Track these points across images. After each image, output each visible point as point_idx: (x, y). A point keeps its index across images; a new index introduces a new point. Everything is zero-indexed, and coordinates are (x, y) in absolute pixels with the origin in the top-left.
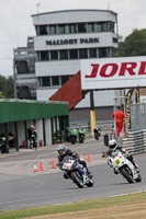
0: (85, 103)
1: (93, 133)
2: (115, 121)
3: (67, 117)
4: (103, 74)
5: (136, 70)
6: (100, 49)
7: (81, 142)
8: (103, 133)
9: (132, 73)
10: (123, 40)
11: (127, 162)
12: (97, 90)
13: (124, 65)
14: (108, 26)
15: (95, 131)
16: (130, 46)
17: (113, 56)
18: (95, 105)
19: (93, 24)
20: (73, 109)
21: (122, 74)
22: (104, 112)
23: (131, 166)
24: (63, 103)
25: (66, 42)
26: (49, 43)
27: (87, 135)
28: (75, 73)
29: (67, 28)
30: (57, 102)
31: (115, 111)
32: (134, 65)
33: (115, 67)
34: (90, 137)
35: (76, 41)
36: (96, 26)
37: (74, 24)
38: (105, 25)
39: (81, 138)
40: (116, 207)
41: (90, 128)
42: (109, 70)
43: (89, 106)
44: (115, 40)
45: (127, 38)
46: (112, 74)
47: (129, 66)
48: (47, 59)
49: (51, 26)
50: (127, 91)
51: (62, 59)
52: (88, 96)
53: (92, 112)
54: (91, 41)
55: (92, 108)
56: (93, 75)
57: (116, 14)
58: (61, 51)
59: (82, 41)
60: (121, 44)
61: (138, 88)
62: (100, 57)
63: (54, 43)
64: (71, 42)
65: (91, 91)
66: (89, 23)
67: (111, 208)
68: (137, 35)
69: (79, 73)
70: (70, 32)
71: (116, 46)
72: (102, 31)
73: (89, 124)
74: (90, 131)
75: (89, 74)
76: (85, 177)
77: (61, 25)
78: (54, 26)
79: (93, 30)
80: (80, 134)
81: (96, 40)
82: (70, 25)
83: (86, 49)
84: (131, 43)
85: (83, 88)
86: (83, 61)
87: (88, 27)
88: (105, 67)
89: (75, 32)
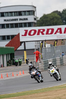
0: (21, 47)
1: (25, 61)
2: (35, 55)
3: (14, 54)
4: (30, 34)
5: (45, 33)
6: (28, 23)
7: (20, 65)
8: (30, 61)
9: (43, 34)
10: (39, 19)
11: (56, 72)
12: (27, 42)
13: (39, 30)
14: (32, 12)
15: (26, 60)
16: (42, 22)
17: (34, 26)
18: (26, 49)
19: (25, 12)
20: (16, 50)
21: (38, 34)
22: (30, 51)
23: (58, 74)
24: (12, 47)
25: (13, 20)
26: (5, 20)
27: (23, 62)
28: (17, 34)
29: (13, 14)
30: (9, 47)
31: (35, 51)
32: (44, 30)
33: (35, 31)
34: (24, 63)
35: (17, 19)
36: (26, 13)
37: (17, 12)
38: (30, 12)
39: (20, 63)
40: (36, 94)
41: (24, 59)
42: (32, 33)
43: (23, 49)
44: (35, 19)
45: (41, 18)
46: (34, 34)
47: (41, 31)
48: (5, 28)
49: (6, 13)
50: (41, 42)
51: (11, 27)
52: (23, 44)
53: (25, 52)
54: (24, 19)
55: (25, 50)
56: (25, 35)
57: (35, 7)
58: (11, 24)
59: (20, 19)
60: (38, 21)
61: (45, 41)
62: (29, 26)
63: (8, 21)
64: (15, 20)
65: (24, 42)
66: (23, 11)
67: (34, 95)
68: (45, 16)
69: (19, 34)
70: (15, 16)
71: (35, 21)
72: (29, 15)
73: (24, 57)
74: (24, 60)
75: (24, 34)
76: (40, 78)
77: (10, 12)
78: (8, 13)
79: (25, 15)
80: (19, 62)
81: (27, 19)
82: (15, 12)
83: (22, 23)
84: (42, 20)
85: (21, 41)
86: (21, 29)
87: (23, 13)
88: (31, 31)
89: (17, 15)
